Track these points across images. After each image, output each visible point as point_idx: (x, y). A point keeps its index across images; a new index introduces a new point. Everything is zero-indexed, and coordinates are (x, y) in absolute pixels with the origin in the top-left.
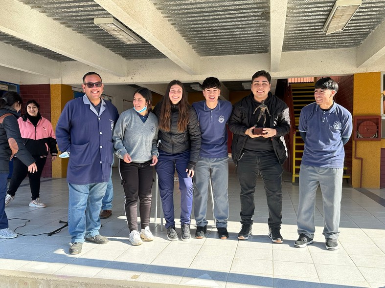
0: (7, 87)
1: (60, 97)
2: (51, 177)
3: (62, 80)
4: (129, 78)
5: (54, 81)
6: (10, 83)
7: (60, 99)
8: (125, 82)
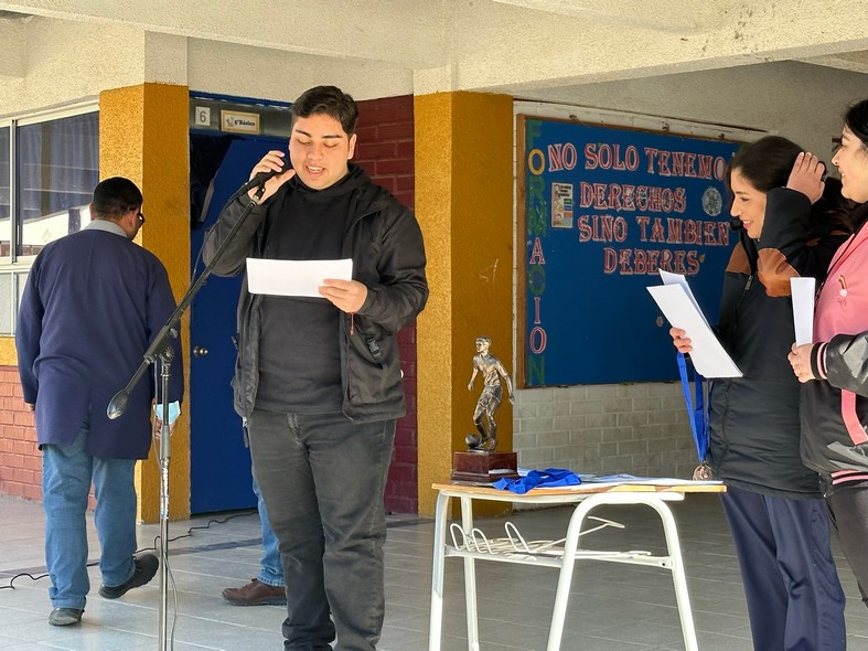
0: (254, 118)
1: (448, 149)
2: (416, 511)
3: (456, 74)
4: (727, 32)
5: (430, 82)
6: (267, 103)
7: (448, 160)
8: (710, 54)
